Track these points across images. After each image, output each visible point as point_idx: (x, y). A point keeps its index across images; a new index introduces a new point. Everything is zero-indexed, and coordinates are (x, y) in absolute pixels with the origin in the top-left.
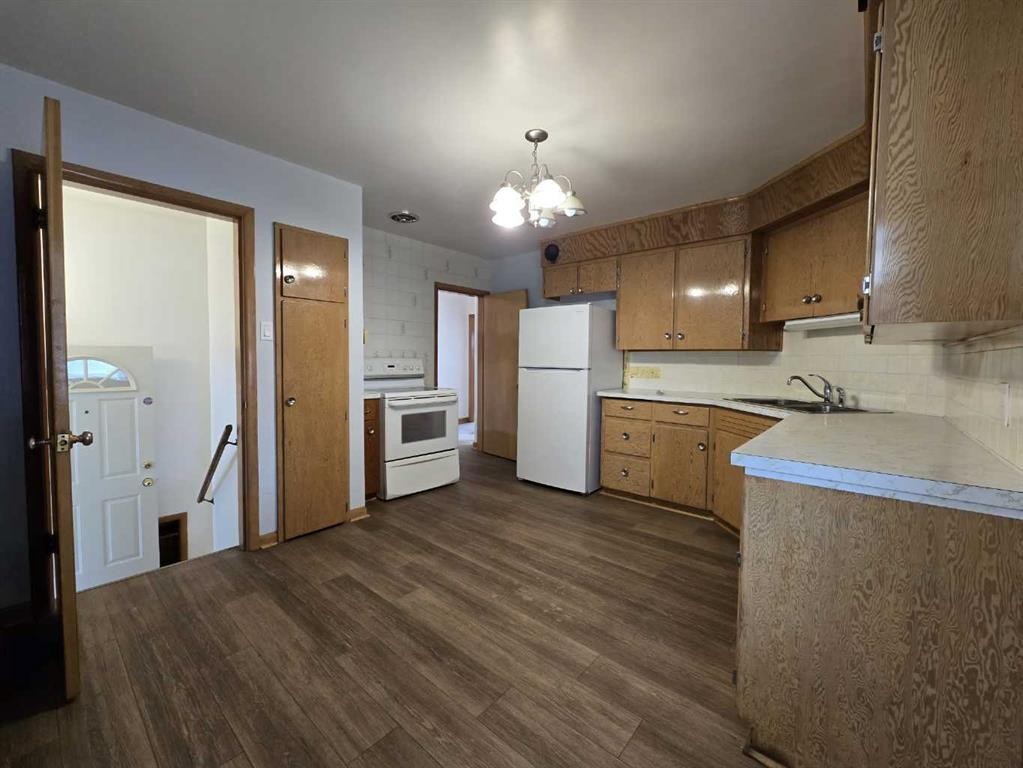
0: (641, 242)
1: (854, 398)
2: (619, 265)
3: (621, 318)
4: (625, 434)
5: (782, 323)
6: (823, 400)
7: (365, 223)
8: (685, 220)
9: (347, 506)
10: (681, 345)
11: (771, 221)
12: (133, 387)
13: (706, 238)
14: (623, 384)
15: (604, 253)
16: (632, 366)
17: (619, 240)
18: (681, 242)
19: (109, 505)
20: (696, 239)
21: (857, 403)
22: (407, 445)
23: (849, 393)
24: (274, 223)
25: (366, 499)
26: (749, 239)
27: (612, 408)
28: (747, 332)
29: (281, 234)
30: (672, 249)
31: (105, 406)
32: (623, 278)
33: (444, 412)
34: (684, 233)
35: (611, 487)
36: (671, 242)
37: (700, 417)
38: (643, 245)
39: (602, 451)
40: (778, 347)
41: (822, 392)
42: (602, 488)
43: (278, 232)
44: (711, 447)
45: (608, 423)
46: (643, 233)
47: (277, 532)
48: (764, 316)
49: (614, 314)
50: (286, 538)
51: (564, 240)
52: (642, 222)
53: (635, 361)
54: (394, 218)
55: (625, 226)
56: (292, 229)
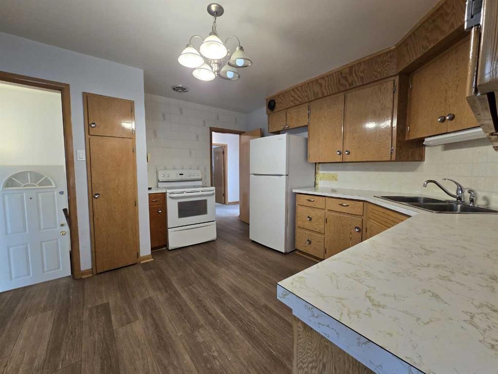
0: (322, 92)
1: (485, 198)
2: (309, 109)
3: (310, 143)
4: (309, 217)
5: (422, 140)
6: (455, 199)
7: (145, 92)
8: (351, 73)
9: (138, 254)
10: (348, 158)
11: (412, 61)
12: (54, 186)
13: (365, 83)
14: (315, 184)
15: (300, 102)
16: (321, 173)
17: (308, 92)
18: (348, 88)
19: (44, 244)
20: (358, 85)
21: (488, 204)
22: (181, 219)
23: (480, 195)
24: (84, 93)
25: (151, 250)
26: (397, 79)
27: (302, 200)
28: (394, 148)
29: (87, 98)
30: (341, 94)
31: (40, 195)
32: (312, 116)
33: (206, 201)
34: (350, 82)
35: (301, 250)
36: (342, 89)
37: (357, 209)
38: (323, 93)
39: (296, 227)
40: (421, 158)
41: (454, 193)
42: (296, 250)
43: (85, 97)
44: (364, 230)
45: (299, 210)
46: (324, 85)
47: (92, 269)
48: (409, 135)
49: (307, 141)
50: (97, 272)
51: (278, 96)
52: (323, 78)
53: (323, 170)
54: (174, 89)
55: (312, 82)
56: (94, 95)
